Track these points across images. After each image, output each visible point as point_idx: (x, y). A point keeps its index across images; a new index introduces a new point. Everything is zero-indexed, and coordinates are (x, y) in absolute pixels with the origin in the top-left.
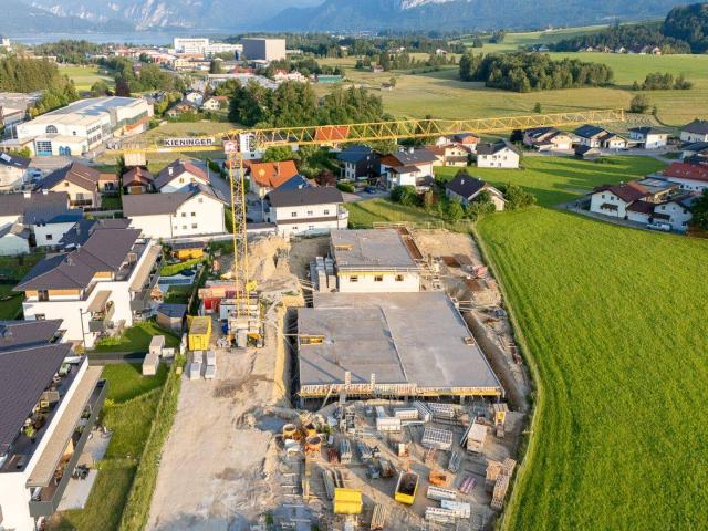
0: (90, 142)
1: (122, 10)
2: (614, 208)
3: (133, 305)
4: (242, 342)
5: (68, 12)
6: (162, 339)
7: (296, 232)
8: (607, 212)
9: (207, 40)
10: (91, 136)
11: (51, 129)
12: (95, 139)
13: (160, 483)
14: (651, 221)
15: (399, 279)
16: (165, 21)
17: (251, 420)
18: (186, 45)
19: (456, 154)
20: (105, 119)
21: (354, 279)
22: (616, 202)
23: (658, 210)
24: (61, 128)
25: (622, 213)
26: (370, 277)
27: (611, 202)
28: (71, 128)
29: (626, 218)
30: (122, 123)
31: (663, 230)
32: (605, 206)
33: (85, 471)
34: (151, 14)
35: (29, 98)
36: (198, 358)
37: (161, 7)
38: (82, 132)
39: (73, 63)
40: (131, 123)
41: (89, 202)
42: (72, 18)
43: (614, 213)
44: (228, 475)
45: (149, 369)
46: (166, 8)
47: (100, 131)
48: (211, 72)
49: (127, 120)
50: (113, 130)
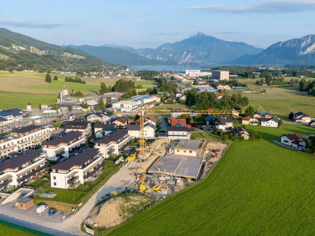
0: (132, 110)
1: (174, 56)
2: (287, 142)
3: (119, 150)
4: (140, 161)
5: (153, 57)
6: (123, 157)
7: (174, 139)
8: (286, 143)
9: (199, 71)
10: (133, 108)
11: (122, 106)
12: (134, 109)
13: (109, 181)
14: (298, 147)
15: (191, 152)
16: (190, 60)
17: (133, 174)
18: (190, 73)
19: (254, 121)
20: (139, 103)
21: (178, 151)
22: (288, 140)
23: (300, 143)
24: (125, 105)
25: (290, 144)
26: (182, 151)
27: (286, 140)
28: (128, 105)
29: (291, 145)
30: (146, 104)
31: (299, 150)
32: (285, 141)
33: (96, 176)
34: (185, 58)
35: (121, 94)
36: (129, 163)
37: (189, 55)
38: (130, 107)
39: (146, 79)
40: (149, 104)
41: (122, 127)
42: (154, 60)
43: (287, 144)
44: (123, 181)
45: (117, 163)
46: (191, 55)
47: (137, 106)
48: (194, 84)
49: (148, 103)
50: (142, 106)
